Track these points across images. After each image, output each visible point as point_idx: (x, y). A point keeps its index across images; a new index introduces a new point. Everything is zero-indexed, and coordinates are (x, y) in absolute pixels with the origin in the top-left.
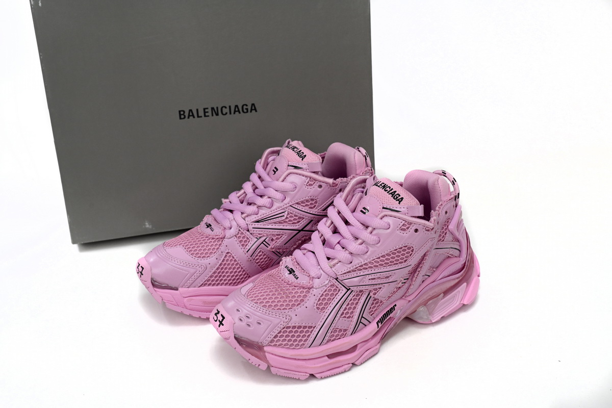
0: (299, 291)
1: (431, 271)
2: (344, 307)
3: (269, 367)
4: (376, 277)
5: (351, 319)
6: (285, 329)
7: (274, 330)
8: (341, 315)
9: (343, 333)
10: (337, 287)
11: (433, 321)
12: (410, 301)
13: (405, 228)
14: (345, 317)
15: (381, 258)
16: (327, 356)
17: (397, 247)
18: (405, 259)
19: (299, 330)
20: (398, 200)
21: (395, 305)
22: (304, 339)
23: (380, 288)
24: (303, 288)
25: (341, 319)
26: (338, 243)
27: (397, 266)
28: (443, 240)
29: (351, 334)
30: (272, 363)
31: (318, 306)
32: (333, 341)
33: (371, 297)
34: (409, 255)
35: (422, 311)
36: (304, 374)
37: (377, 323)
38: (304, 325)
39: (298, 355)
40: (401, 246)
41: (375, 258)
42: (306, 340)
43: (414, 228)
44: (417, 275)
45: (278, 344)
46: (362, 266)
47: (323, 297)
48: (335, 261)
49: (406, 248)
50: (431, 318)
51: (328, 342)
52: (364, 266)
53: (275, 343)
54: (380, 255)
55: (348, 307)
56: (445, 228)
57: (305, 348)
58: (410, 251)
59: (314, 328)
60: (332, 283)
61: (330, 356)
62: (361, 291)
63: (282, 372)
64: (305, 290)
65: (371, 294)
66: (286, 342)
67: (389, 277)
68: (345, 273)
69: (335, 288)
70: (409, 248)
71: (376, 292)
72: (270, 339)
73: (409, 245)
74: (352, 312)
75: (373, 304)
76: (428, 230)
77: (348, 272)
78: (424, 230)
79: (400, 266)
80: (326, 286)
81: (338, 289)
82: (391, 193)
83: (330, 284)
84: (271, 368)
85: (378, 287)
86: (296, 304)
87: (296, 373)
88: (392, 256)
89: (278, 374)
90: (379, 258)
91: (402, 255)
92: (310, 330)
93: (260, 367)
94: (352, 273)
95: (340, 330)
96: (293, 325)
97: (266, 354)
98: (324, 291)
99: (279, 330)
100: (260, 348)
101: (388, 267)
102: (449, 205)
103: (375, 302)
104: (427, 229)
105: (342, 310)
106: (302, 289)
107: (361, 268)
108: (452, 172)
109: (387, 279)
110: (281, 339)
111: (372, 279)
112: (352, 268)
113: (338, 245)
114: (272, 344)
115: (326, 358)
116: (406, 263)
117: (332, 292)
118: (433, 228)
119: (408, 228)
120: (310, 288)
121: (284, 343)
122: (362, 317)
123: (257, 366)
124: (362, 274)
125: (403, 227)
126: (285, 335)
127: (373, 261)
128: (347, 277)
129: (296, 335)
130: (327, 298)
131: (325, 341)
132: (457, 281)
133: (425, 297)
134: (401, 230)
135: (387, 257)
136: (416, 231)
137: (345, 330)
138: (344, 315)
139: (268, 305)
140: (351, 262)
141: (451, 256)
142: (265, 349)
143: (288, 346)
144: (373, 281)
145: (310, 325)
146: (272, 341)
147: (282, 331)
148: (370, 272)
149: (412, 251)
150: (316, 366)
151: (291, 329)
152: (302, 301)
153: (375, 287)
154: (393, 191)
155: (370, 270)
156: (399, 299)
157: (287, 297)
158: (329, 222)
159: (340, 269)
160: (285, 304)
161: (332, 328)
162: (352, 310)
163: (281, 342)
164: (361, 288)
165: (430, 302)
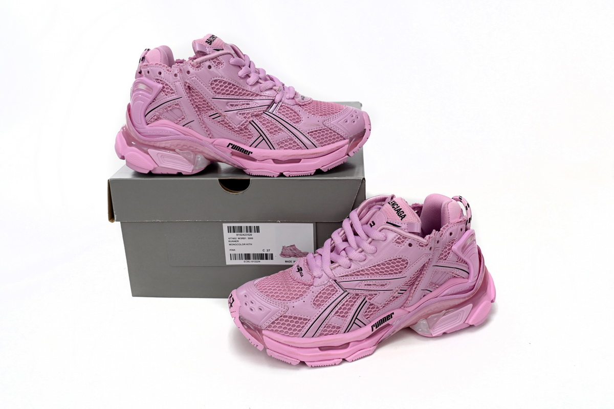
0: (301, 287)
1: (434, 287)
2: (339, 306)
3: (265, 348)
4: (371, 283)
5: (345, 318)
6: (282, 318)
7: (272, 317)
8: (336, 313)
9: (336, 330)
10: (335, 288)
11: (434, 335)
12: (409, 312)
13: (400, 241)
14: (339, 316)
15: (377, 267)
16: (319, 348)
17: (392, 258)
18: (400, 270)
19: (295, 321)
20: (401, 217)
21: (393, 313)
22: (298, 329)
23: (376, 294)
24: (305, 285)
25: (335, 317)
26: (344, 249)
27: (392, 275)
28: (446, 259)
29: (345, 332)
30: (268, 345)
31: (315, 302)
32: (325, 335)
33: (366, 301)
34: (403, 267)
35: (423, 323)
36: (296, 360)
37: (372, 327)
38: (299, 316)
39: (291, 342)
40: (395, 258)
41: (371, 266)
42: (300, 331)
43: (408, 242)
44: (416, 288)
45: (274, 329)
46: (359, 272)
47: (321, 295)
48: (337, 265)
49: (400, 260)
50: (431, 331)
51: (321, 335)
52: (361, 272)
53: (272, 328)
54: (376, 264)
55: (343, 307)
56: (448, 248)
57: (299, 337)
58: (404, 263)
59: (309, 321)
60: (331, 284)
61: (322, 349)
62: (357, 295)
63: (275, 355)
64: (305, 287)
65: (367, 299)
66: (282, 329)
67: (384, 285)
68: (343, 276)
69: (333, 288)
70: (403, 261)
71: (372, 297)
72: (268, 324)
73: (404, 258)
74: (347, 313)
75: (369, 308)
76: (423, 246)
77: (345, 276)
78: (418, 246)
79: (395, 276)
80: (324, 285)
81: (335, 290)
82: (397, 210)
83: (328, 284)
84: (267, 350)
85: (373, 293)
86: (296, 297)
87: (288, 358)
88: (387, 265)
89: (273, 356)
90: (375, 266)
91: (397, 266)
92: (305, 322)
93: (258, 347)
94: (350, 277)
95: (334, 327)
96: (290, 315)
97: (264, 337)
98: (322, 289)
99: (277, 317)
100: (260, 331)
101: (384, 276)
102: (455, 227)
103: (371, 307)
104: (421, 244)
105: (337, 309)
106: (303, 286)
107: (359, 274)
108: (467, 198)
109: (383, 287)
110: (278, 326)
111: (368, 285)
112: (350, 273)
113: (344, 251)
114: (270, 329)
115: (318, 349)
116: (401, 274)
117: (329, 292)
118: (427, 245)
119: (403, 242)
120: (310, 286)
121: (280, 329)
122: (356, 318)
123: (255, 346)
124: (359, 279)
125: (398, 240)
126: (281, 322)
127: (370, 269)
128: (345, 280)
129: (292, 324)
130: (324, 296)
131: (317, 334)
132: (462, 301)
133: (426, 311)
134: (397, 242)
135: (382, 266)
136: (410, 245)
137: (339, 328)
138: (338, 314)
139: (271, 295)
140: (350, 267)
141: (456, 276)
142: (264, 332)
143: (283, 333)
144: (369, 287)
145: (305, 317)
146: (269, 326)
147: (280, 319)
148: (367, 278)
149: (407, 263)
150: (306, 354)
151: (287, 318)
152: (301, 295)
153: (370, 293)
154: (399, 208)
155: (367, 276)
156: (397, 308)
157: (289, 290)
158: (343, 232)
159: (339, 272)
160: (285, 296)
161: (326, 323)
162: (346, 310)
163: (277, 328)
164: (357, 292)
165: (430, 316)
